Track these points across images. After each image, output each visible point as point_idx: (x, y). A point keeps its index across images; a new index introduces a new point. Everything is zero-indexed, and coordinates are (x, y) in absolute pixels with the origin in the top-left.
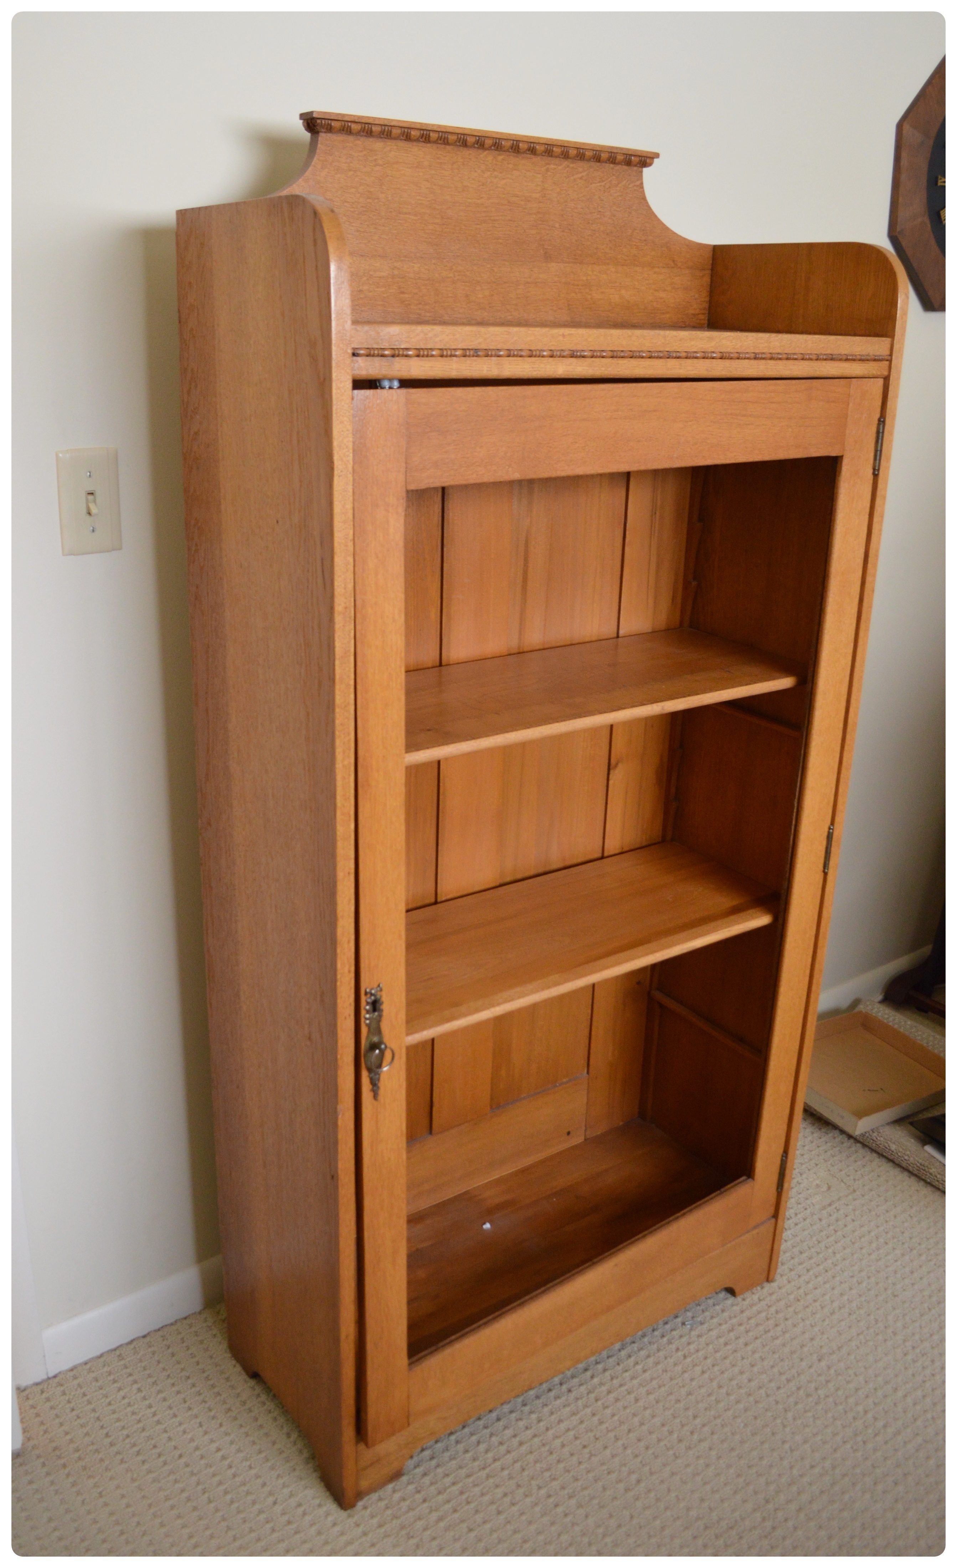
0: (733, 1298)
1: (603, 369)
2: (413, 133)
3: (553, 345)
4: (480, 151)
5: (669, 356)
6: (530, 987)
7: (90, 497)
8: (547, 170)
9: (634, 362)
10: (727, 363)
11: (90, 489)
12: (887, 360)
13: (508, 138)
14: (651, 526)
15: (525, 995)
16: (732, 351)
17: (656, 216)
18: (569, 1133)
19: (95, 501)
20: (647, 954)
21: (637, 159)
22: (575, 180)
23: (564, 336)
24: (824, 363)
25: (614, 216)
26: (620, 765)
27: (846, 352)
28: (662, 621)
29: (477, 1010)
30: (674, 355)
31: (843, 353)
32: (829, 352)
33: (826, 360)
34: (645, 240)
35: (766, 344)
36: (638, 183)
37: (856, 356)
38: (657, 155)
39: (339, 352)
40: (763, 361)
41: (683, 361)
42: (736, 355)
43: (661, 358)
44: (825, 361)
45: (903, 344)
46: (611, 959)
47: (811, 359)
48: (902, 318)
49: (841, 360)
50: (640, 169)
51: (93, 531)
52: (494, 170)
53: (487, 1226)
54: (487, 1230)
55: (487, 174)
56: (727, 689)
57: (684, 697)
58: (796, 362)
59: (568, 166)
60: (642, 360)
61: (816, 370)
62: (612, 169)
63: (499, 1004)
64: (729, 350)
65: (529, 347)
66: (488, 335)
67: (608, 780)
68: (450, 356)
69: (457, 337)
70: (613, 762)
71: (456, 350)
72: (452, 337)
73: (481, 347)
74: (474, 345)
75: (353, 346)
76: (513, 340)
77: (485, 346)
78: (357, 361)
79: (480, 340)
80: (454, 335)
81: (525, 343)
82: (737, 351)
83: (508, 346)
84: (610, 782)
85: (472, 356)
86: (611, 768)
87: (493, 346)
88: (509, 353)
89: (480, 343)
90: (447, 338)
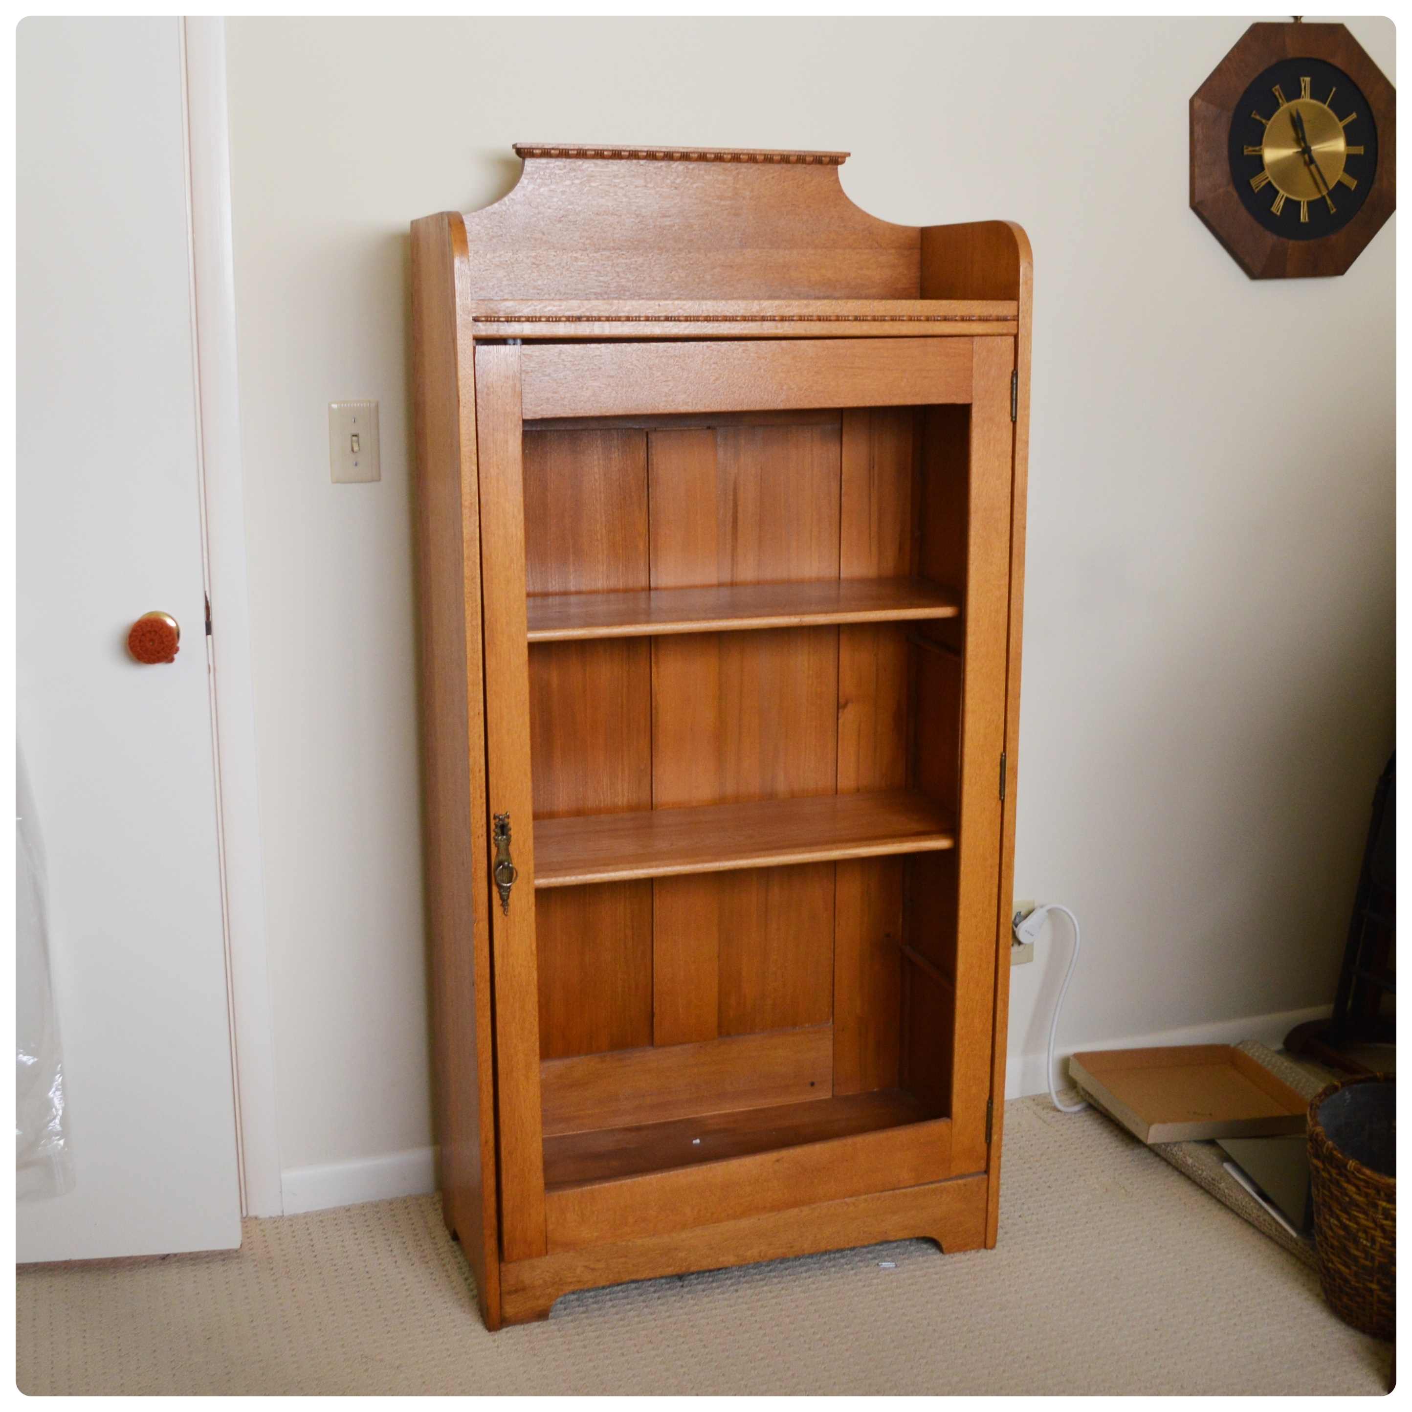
0: (941, 1254)
1: (698, 330)
2: (606, 153)
3: (649, 312)
4: (671, 162)
5: (763, 319)
7: (355, 438)
8: (738, 174)
11: (355, 433)
12: (1014, 320)
13: (695, 151)
14: (870, 479)
17: (854, 206)
18: (812, 1084)
19: (358, 442)
21: (828, 159)
22: (767, 180)
23: (659, 305)
25: (810, 207)
26: (850, 706)
28: (889, 567)
30: (769, 318)
34: (844, 226)
36: (833, 178)
38: (849, 155)
39: (463, 319)
45: (1030, 306)
48: (1027, 284)
50: (834, 167)
51: (356, 465)
52: (686, 177)
53: (698, 1141)
54: (696, 1144)
55: (678, 181)
56: (874, 609)
59: (759, 169)
61: (928, 330)
62: (805, 168)
65: (627, 314)
66: (590, 306)
67: (838, 719)
68: (556, 321)
69: (563, 308)
70: (842, 701)
71: (560, 317)
72: (558, 308)
73: (583, 315)
74: (577, 313)
75: (474, 315)
76: (613, 309)
77: (588, 314)
78: (478, 326)
79: (584, 310)
80: (560, 306)
81: (623, 312)
82: (835, 314)
83: (607, 315)
84: (840, 721)
85: (576, 321)
86: (840, 706)
87: (595, 314)
88: (608, 319)
89: (583, 312)
90: (555, 309)
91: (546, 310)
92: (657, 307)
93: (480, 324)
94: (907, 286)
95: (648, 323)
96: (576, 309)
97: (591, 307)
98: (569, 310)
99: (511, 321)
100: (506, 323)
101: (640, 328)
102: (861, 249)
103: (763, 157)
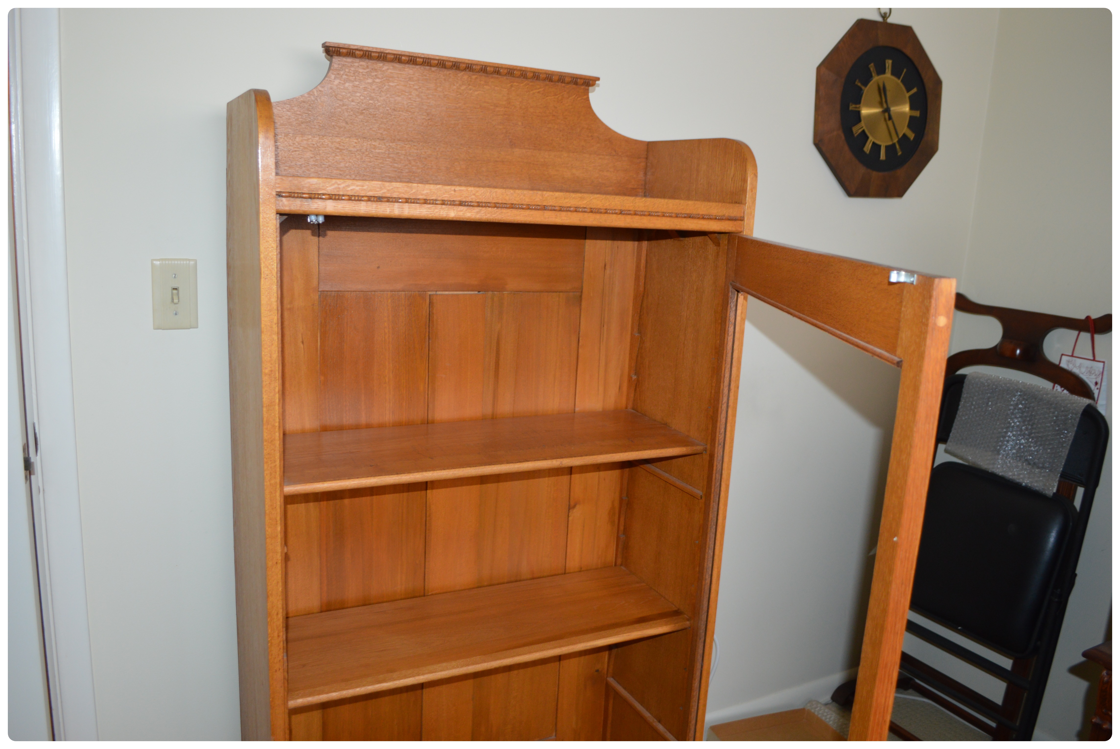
1: (489, 215)
2: (403, 58)
3: (445, 197)
4: (458, 72)
5: (544, 208)
6: (454, 663)
7: (175, 291)
8: (512, 86)
10: (598, 216)
11: (175, 286)
12: (740, 220)
13: (477, 63)
14: (600, 335)
15: (447, 669)
16: (601, 207)
17: (600, 120)
19: (178, 294)
20: (555, 648)
21: (582, 81)
22: (534, 94)
24: (684, 220)
25: (566, 118)
26: (578, 507)
27: (704, 213)
28: (611, 402)
29: (406, 677)
30: (550, 208)
31: (701, 213)
32: (688, 212)
33: (685, 217)
34: (592, 136)
35: (632, 204)
36: (585, 97)
37: (712, 216)
38: (598, 79)
39: (266, 193)
40: (630, 216)
41: (558, 213)
42: (605, 211)
43: (538, 210)
44: (685, 219)
45: (754, 210)
46: (526, 648)
47: (671, 217)
48: (752, 191)
49: (699, 218)
50: (587, 88)
51: (176, 314)
52: (469, 85)
55: (463, 88)
56: (619, 452)
57: (582, 456)
58: (659, 218)
59: (528, 84)
61: (677, 225)
62: (564, 87)
63: (423, 674)
64: (599, 207)
65: (425, 197)
66: (391, 188)
67: (568, 516)
68: (358, 200)
69: (365, 188)
70: (572, 504)
71: (363, 196)
72: (361, 187)
73: (384, 195)
74: (379, 194)
75: (278, 190)
76: (412, 192)
77: (388, 195)
78: (282, 201)
79: (385, 191)
80: (363, 186)
81: (422, 195)
82: (605, 208)
83: (406, 196)
84: (570, 518)
85: (377, 201)
86: (570, 508)
87: (395, 195)
88: (407, 201)
89: (384, 193)
90: (357, 188)
91: (349, 189)
92: (453, 192)
93: (284, 200)
94: (635, 187)
95: (444, 206)
96: (378, 190)
97: (392, 189)
98: (371, 190)
99: (314, 198)
100: (310, 200)
101: (436, 211)
102: (603, 155)
103: (532, 74)
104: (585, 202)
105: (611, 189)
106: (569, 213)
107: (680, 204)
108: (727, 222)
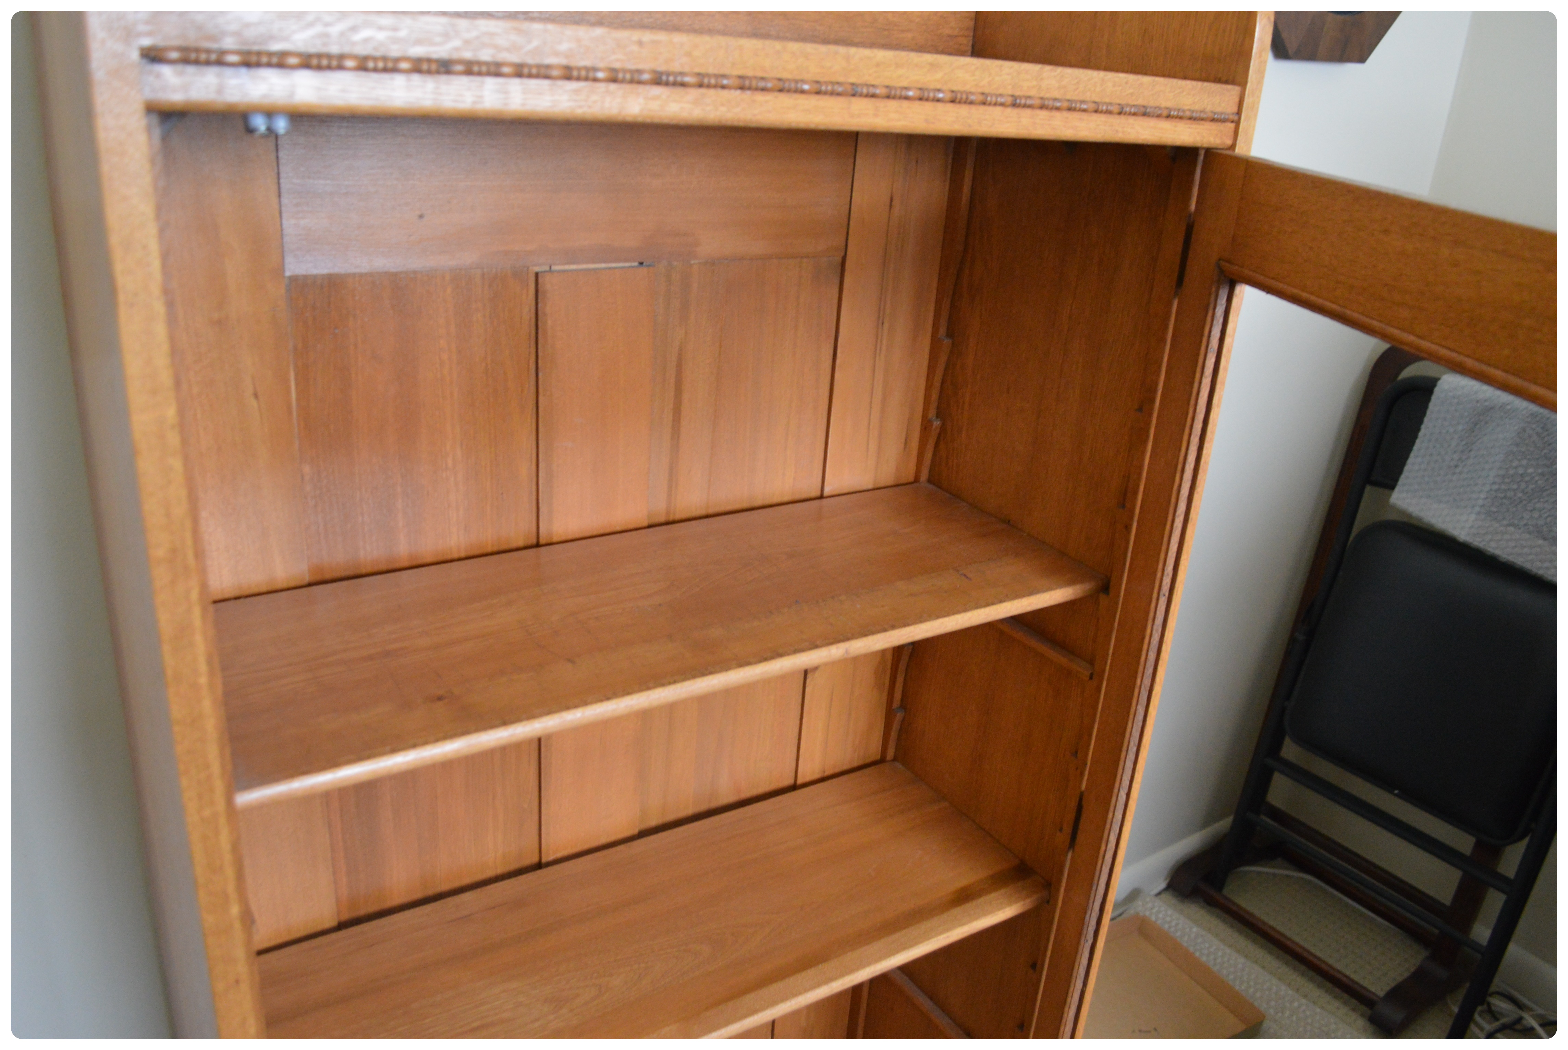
1: (724, 109)
3: (617, 60)
5: (854, 92)
9: (785, 100)
10: (963, 110)
12: (1232, 122)
23: (640, 43)
24: (1132, 120)
27: (1169, 104)
28: (888, 472)
30: (865, 91)
31: (1164, 104)
32: (1140, 102)
33: (1134, 114)
35: (1034, 83)
37: (1184, 111)
39: (107, 52)
40: (1028, 111)
41: (883, 104)
42: (981, 98)
43: (839, 94)
44: (1134, 117)
45: (1259, 97)
47: (1109, 112)
48: (1260, 56)
49: (1159, 116)
56: (954, 614)
57: (885, 630)
58: (1084, 116)
60: (803, 96)
61: (1117, 131)
64: (967, 88)
65: (564, 61)
66: (474, 34)
68: (385, 70)
69: (403, 33)
71: (397, 60)
72: (390, 34)
73: (455, 56)
74: (441, 51)
75: (146, 42)
76: (530, 47)
77: (468, 55)
78: (158, 76)
79: (457, 43)
80: (395, 29)
81: (557, 54)
83: (515, 58)
85: (438, 72)
87: (486, 55)
88: (520, 72)
89: (457, 49)
90: (381, 36)
91: (358, 37)
92: (635, 48)
93: (166, 71)
94: (956, 32)
95: (613, 87)
96: (438, 39)
97: (477, 38)
98: (418, 42)
99: (258, 65)
100: (243, 71)
101: (595, 97)
104: (939, 75)
105: (909, 35)
106: (905, 103)
107: (1127, 83)
108: (1208, 126)
